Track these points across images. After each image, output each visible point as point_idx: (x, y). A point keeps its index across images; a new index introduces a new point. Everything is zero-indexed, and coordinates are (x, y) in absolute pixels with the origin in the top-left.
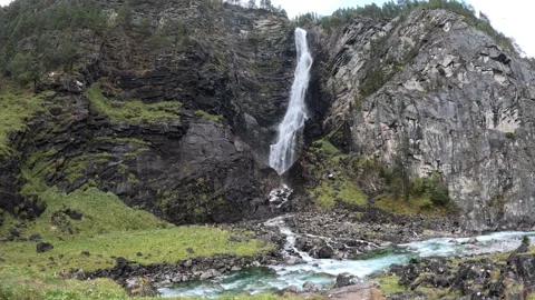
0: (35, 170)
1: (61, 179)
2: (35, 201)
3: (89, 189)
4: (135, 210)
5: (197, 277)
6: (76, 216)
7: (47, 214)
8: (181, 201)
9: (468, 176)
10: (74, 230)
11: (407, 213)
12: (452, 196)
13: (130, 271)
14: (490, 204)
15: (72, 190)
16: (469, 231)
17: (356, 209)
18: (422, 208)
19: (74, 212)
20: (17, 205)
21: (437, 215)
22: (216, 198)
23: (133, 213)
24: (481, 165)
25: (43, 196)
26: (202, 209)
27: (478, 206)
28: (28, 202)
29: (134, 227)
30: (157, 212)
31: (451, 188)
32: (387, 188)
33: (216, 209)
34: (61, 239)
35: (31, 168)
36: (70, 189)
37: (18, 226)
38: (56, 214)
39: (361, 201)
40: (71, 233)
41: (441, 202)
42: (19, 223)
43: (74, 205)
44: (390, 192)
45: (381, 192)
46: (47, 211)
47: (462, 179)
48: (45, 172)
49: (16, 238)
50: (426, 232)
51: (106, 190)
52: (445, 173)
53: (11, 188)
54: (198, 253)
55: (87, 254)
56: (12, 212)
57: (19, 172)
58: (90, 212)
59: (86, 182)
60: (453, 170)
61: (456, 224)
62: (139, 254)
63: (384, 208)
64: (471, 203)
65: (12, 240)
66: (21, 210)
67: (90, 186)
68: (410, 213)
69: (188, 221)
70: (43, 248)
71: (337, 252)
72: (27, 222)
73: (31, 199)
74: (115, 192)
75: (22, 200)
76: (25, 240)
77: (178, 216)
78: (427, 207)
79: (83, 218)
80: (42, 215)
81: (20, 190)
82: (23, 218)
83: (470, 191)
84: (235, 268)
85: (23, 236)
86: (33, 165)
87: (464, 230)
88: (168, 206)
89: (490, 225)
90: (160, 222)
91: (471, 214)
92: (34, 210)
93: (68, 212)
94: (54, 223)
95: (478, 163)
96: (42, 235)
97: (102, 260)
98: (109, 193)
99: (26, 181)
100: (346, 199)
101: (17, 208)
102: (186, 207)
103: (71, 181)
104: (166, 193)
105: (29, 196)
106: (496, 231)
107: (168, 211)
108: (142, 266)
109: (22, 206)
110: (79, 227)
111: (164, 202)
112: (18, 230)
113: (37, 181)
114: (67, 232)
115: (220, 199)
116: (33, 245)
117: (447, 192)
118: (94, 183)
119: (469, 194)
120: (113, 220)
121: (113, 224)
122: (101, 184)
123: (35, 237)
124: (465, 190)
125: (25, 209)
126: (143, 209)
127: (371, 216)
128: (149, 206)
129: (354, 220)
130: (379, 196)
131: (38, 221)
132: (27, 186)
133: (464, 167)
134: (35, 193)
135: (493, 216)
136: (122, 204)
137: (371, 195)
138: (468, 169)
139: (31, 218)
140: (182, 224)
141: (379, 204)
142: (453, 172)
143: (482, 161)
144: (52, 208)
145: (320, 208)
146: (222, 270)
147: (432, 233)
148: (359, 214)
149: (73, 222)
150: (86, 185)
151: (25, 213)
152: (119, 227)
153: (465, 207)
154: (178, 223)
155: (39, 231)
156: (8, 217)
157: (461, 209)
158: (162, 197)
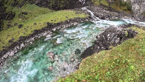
0: (8, 3)
1: (17, 4)
2: (11, 13)
3: (27, 5)
4: (42, 8)
5: (73, 25)
6: (26, 14)
7: (17, 15)
8: (56, 3)
9: (138, 5)
10: (27, 18)
11: (120, 10)
12: (132, 9)
13: (52, 26)
14: (142, 14)
15: (22, 6)
16: (136, 19)
17: (106, 7)
18: (124, 10)
19: (25, 13)
20: (6, 16)
21: (127, 13)
22: (66, 2)
23: (42, 9)
24: (142, 3)
25: (13, 11)
26: (63, 5)
27: (139, 13)
28: (10, 14)
29: (44, 13)
30: (49, 8)
31: (133, 6)
32: (114, 2)
33: (67, 5)
34: (24, 22)
35: (6, 3)
36: (21, 6)
37: (9, 23)
38: (19, 15)
39: (107, 5)
40: (26, 19)
41: (129, 9)
42: (9, 22)
43: (24, 11)
44: (115, 3)
45: (113, 3)
46: (16, 15)
47: (136, 5)
48: (11, 3)
49: (10, 27)
50: (125, 17)
51: (32, 4)
52: (132, 2)
53: (3, 12)
54: (69, 18)
55: (35, 24)
56: (5, 19)
57: (3, 5)
58: (29, 11)
59: (25, 3)
60: (134, 1)
61: (133, 17)
62: (52, 20)
63: (114, 8)
64: (137, 12)
65: (9, 28)
66: (8, 17)
67: (27, 3)
68: (121, 10)
69: (59, 9)
70: (20, 26)
71: (106, 18)
72: (11, 21)
73: (10, 13)
74: (35, 4)
75: (7, 14)
76: (13, 26)
77: (56, 8)
78: (125, 10)
79: (28, 14)
80: (15, 17)
81: (5, 11)
82: (9, 19)
83: (137, 9)
84: (82, 22)
85: (12, 25)
86: (7, 2)
87: (135, 19)
88: (52, 5)
89: (141, 19)
90: (51, 11)
91: (137, 15)
92: (12, 16)
93: (23, 13)
94: (20, 18)
95: (142, 2)
96: (17, 23)
97: (42, 25)
98: (33, 4)
99: (6, 8)
100: (103, 3)
101: (6, 17)
102: (57, 5)
103: (21, 4)
104: (51, 1)
105: (9, 12)
106: (142, 21)
107: (52, 7)
108: (55, 24)
109: (8, 16)
110: (28, 17)
111: (51, 4)
112: (9, 24)
113: (10, 7)
114: (25, 19)
115: (68, 2)
116: (17, 27)
117: (131, 7)
118: (28, 2)
119: (137, 10)
120: (38, 12)
121: (38, 13)
122: (30, 2)
123: (16, 24)
124: (136, 8)
125: (9, 17)
126: (45, 7)
127: (110, 9)
128: (46, 6)
129: (106, 10)
130: (112, 4)
131: (14, 19)
132: (7, 9)
133: (138, 2)
134: (11, 10)
135: (142, 17)
136: (38, 7)
137: (110, 3)
138: (139, 3)
139: (12, 19)
140: (57, 10)
141: (112, 6)
142: (134, 2)
143: (143, 2)
144: (17, 13)
145: (95, 5)
146: (79, 22)
147: (127, 17)
148: (107, 8)
149: (26, 16)
150: (26, 4)
151: (9, 18)
152: (40, 14)
153: (136, 13)
154: (56, 10)
155: (16, 22)
156: (5, 21)
157: (134, 13)
158: (50, 3)
